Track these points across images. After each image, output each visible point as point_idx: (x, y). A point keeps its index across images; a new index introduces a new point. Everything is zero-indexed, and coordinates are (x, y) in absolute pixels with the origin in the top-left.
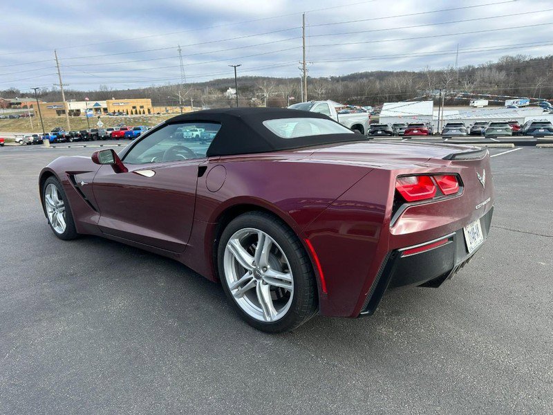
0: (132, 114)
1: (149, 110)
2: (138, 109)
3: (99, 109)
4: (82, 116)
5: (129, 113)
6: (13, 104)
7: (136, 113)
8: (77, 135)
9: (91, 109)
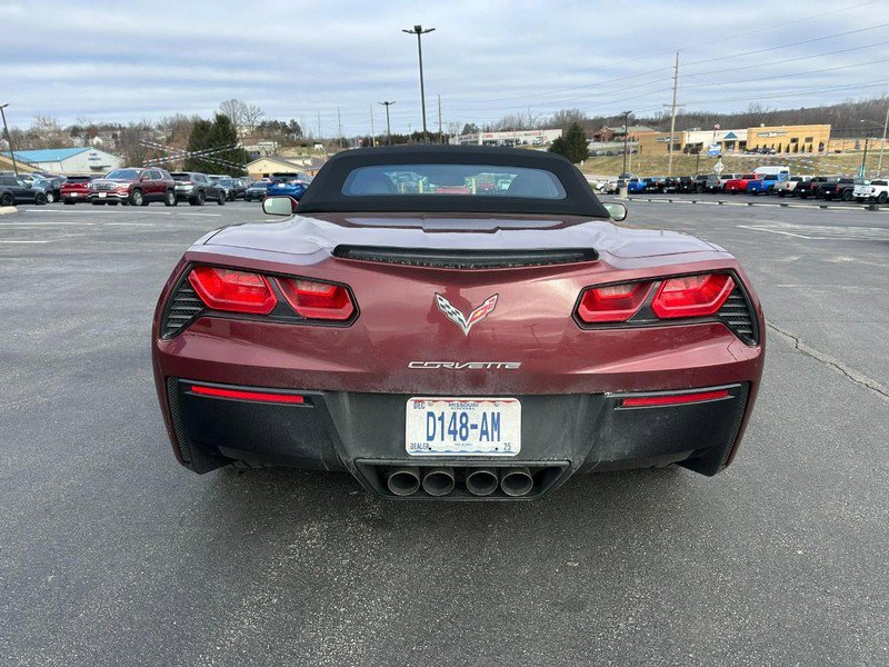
0: (788, 151)
1: (821, 144)
2: (801, 143)
3: (733, 143)
4: (702, 154)
5: (783, 150)
6: (618, 135)
7: (796, 150)
8: (674, 184)
9: (719, 143)
